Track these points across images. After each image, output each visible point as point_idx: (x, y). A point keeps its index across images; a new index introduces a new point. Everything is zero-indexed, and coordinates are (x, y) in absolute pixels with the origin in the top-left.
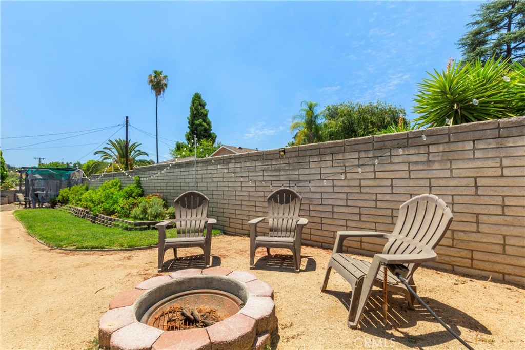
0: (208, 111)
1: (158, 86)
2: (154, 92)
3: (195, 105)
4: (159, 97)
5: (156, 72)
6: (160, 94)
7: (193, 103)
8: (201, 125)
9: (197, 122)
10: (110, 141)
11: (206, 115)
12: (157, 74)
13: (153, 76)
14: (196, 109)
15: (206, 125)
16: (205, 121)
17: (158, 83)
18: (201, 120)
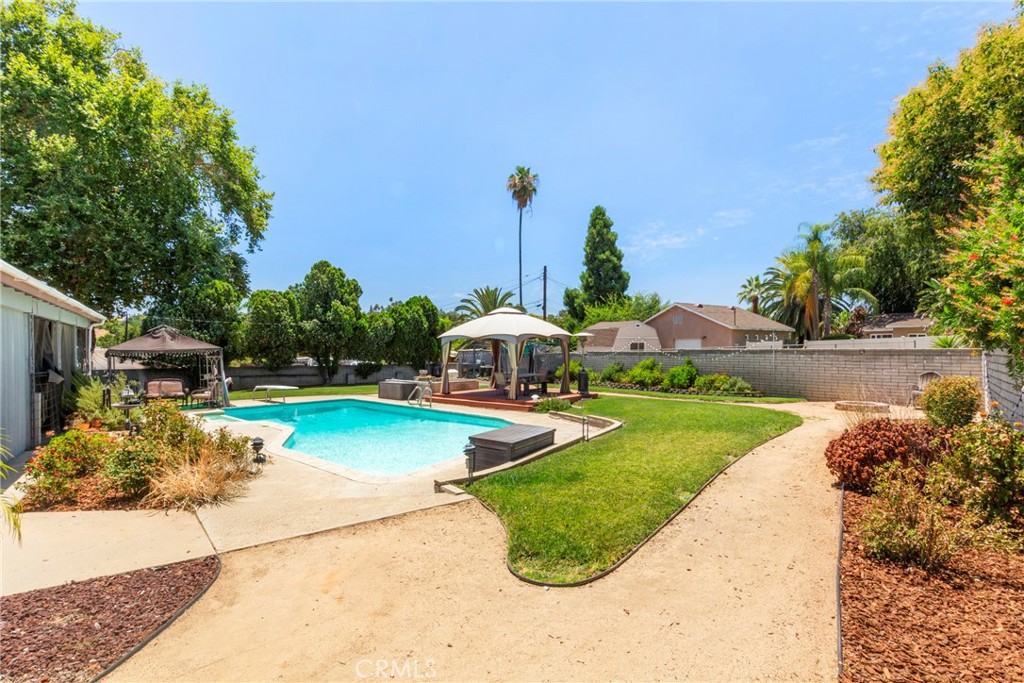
0: (617, 236)
1: (523, 192)
2: (516, 202)
3: (598, 227)
4: (524, 210)
5: (521, 171)
6: (525, 205)
7: (593, 224)
8: (608, 260)
9: (603, 256)
10: (476, 291)
11: (613, 243)
12: (523, 173)
13: (517, 177)
14: (598, 234)
15: (615, 259)
16: (614, 252)
17: (524, 188)
18: (608, 253)
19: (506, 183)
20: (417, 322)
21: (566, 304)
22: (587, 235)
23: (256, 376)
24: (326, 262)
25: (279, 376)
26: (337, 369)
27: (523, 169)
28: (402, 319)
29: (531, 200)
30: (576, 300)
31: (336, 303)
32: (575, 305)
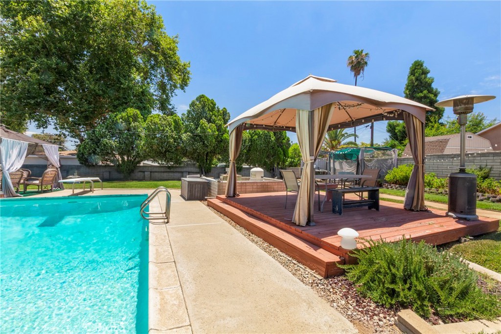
0: (433, 79)
1: (358, 65)
2: (353, 73)
3: (417, 75)
4: (359, 77)
5: (356, 52)
6: (359, 74)
7: (412, 73)
8: (426, 97)
9: (421, 95)
11: (430, 85)
12: (358, 54)
13: (354, 57)
14: (417, 79)
15: (432, 96)
16: (430, 91)
17: (359, 63)
18: (425, 92)
19: (346, 61)
20: (267, 136)
21: (389, 131)
22: (406, 82)
23: (161, 172)
24: (203, 95)
25: (173, 172)
26: (210, 170)
27: (358, 51)
28: (256, 134)
29: (363, 70)
30: (397, 128)
31: (203, 121)
32: (396, 131)
